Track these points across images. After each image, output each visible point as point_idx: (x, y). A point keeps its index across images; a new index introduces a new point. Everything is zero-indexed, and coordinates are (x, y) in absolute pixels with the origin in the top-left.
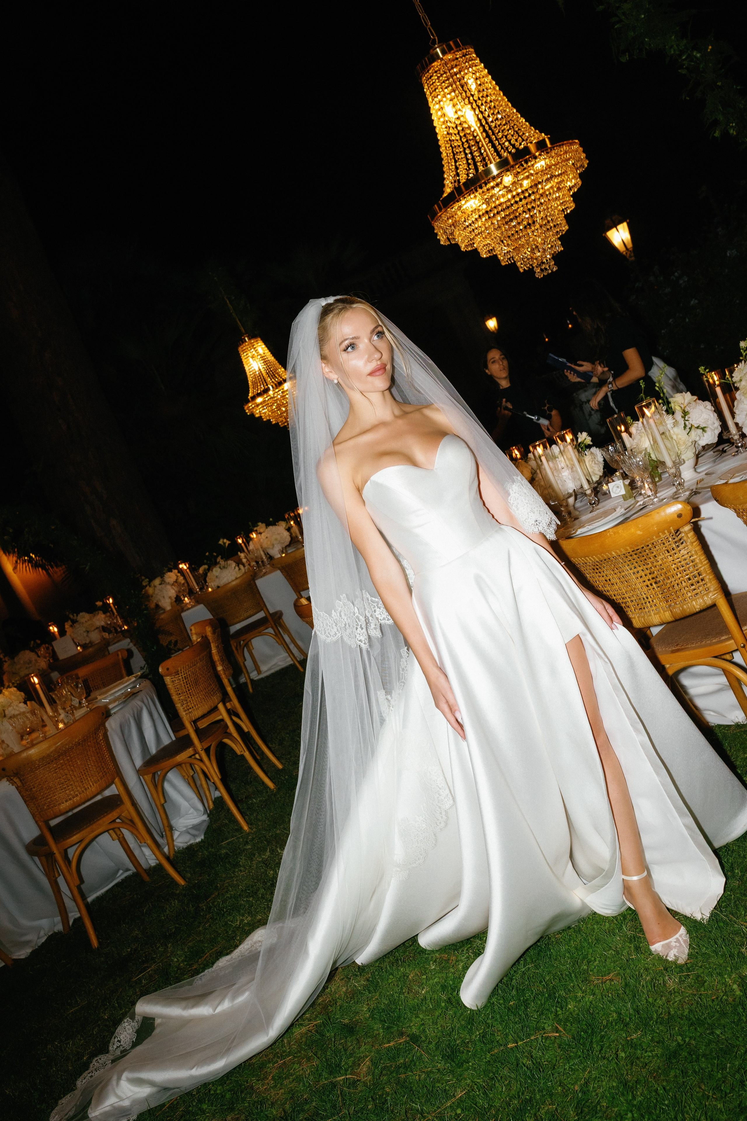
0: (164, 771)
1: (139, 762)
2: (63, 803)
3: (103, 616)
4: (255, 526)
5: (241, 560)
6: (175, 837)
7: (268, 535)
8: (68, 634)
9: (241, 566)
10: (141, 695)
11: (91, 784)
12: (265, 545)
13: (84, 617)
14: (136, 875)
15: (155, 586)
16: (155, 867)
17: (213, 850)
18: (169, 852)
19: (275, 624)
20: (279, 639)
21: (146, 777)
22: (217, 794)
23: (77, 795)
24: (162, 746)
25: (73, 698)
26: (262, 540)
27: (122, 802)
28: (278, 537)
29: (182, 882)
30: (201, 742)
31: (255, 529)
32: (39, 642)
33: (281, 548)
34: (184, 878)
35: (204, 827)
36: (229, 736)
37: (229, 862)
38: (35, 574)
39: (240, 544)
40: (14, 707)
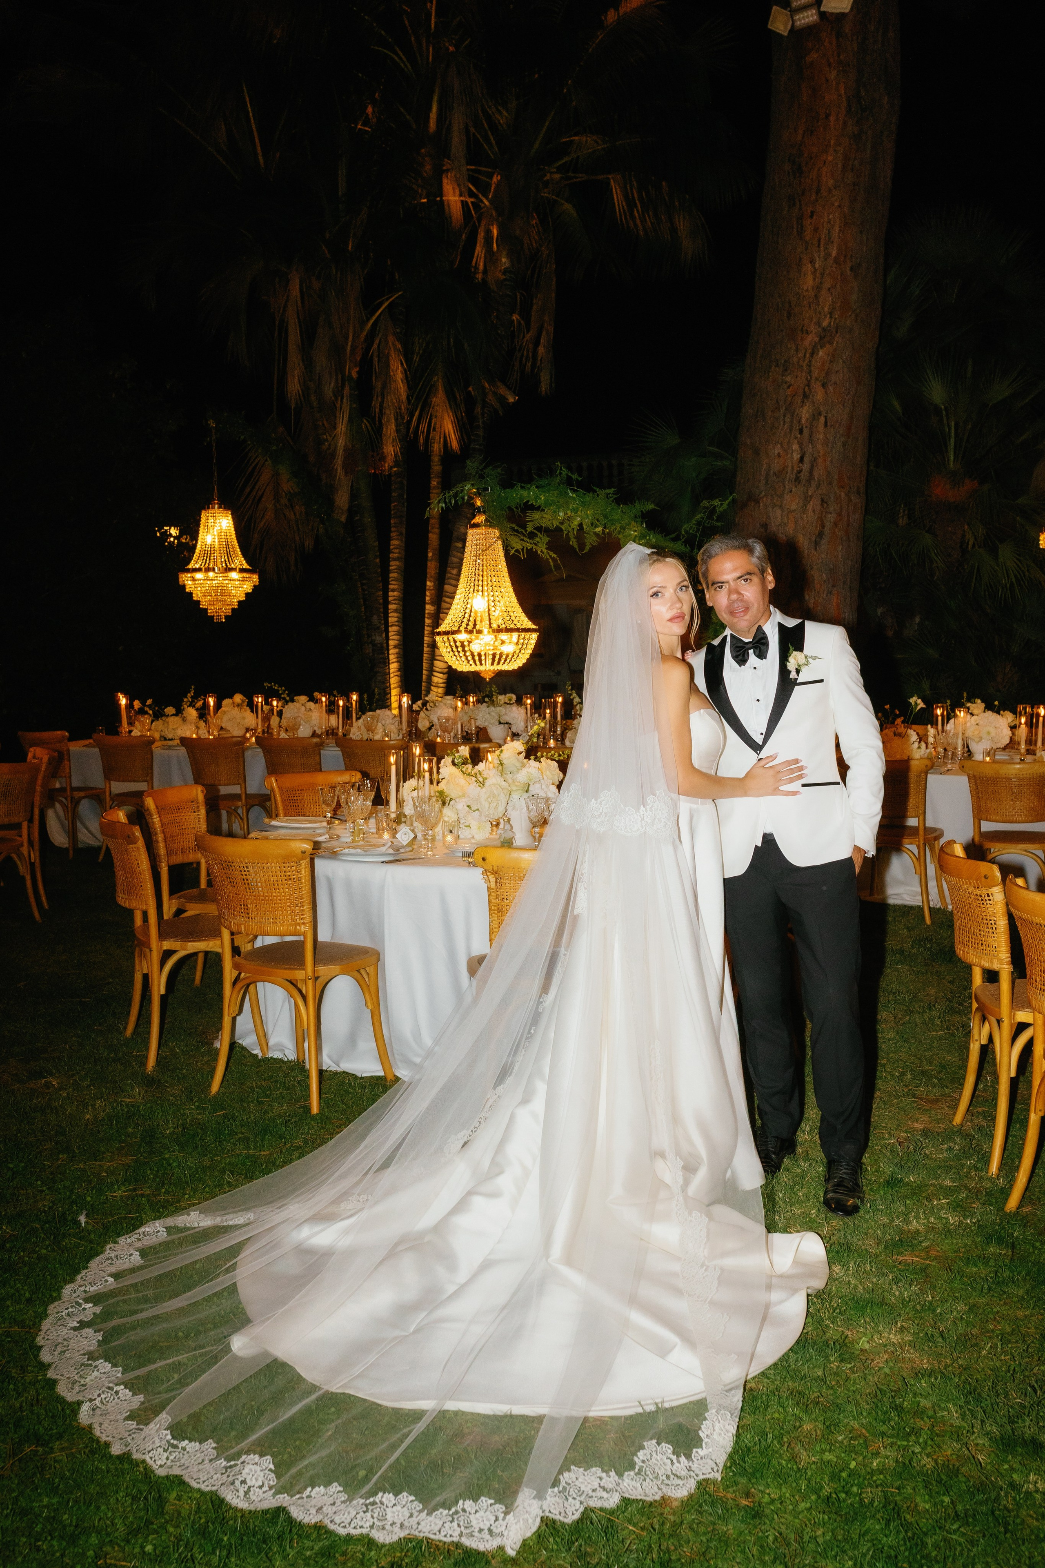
4: (969, 700)
5: (926, 736)
7: (981, 723)
9: (923, 745)
12: (969, 733)
19: (925, 845)
20: (920, 865)
26: (968, 724)
28: (993, 732)
31: (969, 705)
33: (989, 748)
39: (937, 716)
40: (544, 786)
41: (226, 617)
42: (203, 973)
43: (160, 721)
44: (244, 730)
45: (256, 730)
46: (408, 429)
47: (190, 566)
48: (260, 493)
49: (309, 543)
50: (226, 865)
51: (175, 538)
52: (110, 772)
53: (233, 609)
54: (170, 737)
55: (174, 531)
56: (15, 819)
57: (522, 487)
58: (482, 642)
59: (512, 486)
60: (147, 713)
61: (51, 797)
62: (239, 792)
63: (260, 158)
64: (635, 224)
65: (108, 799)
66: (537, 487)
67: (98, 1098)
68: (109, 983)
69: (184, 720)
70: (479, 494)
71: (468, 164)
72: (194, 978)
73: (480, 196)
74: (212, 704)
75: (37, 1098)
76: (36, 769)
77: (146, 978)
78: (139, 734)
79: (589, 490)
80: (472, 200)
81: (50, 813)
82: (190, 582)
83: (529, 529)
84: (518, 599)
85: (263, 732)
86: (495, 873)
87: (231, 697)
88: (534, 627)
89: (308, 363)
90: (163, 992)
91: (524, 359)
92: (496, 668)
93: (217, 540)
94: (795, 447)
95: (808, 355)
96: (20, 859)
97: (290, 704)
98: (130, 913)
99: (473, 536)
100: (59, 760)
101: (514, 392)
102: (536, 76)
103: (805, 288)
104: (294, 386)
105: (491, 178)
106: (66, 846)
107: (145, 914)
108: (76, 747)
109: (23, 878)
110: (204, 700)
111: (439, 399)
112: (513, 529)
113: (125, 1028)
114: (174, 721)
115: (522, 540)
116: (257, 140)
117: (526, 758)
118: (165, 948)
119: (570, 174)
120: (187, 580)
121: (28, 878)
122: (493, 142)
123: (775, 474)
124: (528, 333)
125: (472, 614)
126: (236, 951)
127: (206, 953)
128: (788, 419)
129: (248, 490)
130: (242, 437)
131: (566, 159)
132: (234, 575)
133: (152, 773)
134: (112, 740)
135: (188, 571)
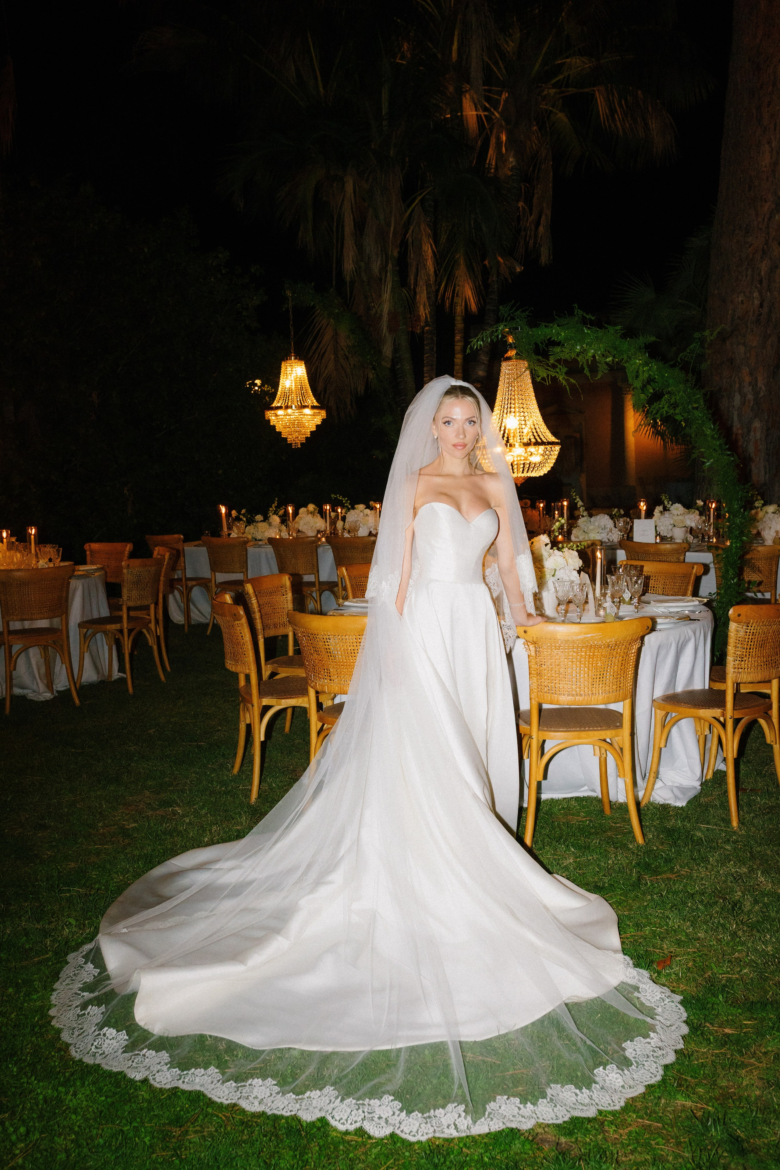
0: (680, 717)
1: (659, 693)
2: (564, 695)
3: (698, 517)
6: (656, 787)
8: (654, 518)
10: (696, 625)
11: (600, 691)
13: (677, 508)
14: (600, 801)
15: (767, 513)
16: (621, 804)
17: (688, 825)
18: (643, 798)
21: (658, 711)
22: (722, 767)
23: (581, 695)
24: (691, 688)
25: (626, 590)
27: (621, 726)
29: (640, 840)
30: (734, 710)
32: (622, 512)
34: (644, 835)
35: (691, 794)
36: (768, 718)
37: (699, 851)
38: (652, 441)
40: (567, 571)
41: (302, 444)
42: (292, 722)
43: (252, 526)
44: (316, 533)
45: (325, 531)
46: (437, 296)
47: (273, 405)
48: (323, 351)
49: (361, 389)
50: (312, 636)
51: (259, 387)
52: (215, 566)
53: (307, 438)
54: (260, 538)
55: (258, 382)
56: (146, 603)
57: (546, 326)
58: (515, 454)
59: (537, 326)
60: (241, 520)
61: (172, 584)
62: (313, 580)
63: (321, 89)
64: (616, 125)
65: (214, 586)
66: (558, 326)
67: (214, 824)
68: (218, 731)
69: (270, 524)
70: (510, 333)
71: (484, 86)
72: (284, 727)
73: (492, 110)
74: (291, 511)
75: (166, 823)
76: (159, 563)
77: (249, 727)
78: (236, 536)
79: (601, 327)
80: (486, 113)
81: (171, 597)
82: (273, 418)
83: (552, 361)
84: (543, 418)
85: (331, 533)
86: (534, 643)
87: (306, 506)
88: (557, 441)
89: (360, 247)
90: (262, 739)
91: (528, 238)
92: (525, 475)
93: (293, 384)
94: (756, 294)
95: (766, 220)
96: (149, 634)
97: (352, 511)
98: (235, 676)
99: (506, 369)
100: (177, 555)
101: (520, 263)
102: (537, 11)
103: (764, 164)
104: (349, 266)
105: (500, 95)
106: (183, 622)
107: (248, 677)
108: (189, 549)
109: (151, 647)
110: (285, 509)
111: (461, 272)
112: (538, 360)
113: (233, 767)
114: (263, 525)
115: (547, 369)
116: (319, 76)
117: (552, 548)
118: (264, 704)
119: (563, 89)
120: (270, 416)
121: (155, 647)
122: (502, 66)
123: (739, 318)
124: (531, 215)
125: (507, 431)
126: (319, 706)
127: (294, 708)
128: (749, 273)
129: (314, 347)
130: (312, 303)
131: (561, 77)
132: (307, 411)
133: (247, 566)
134: (215, 540)
135: (272, 409)
